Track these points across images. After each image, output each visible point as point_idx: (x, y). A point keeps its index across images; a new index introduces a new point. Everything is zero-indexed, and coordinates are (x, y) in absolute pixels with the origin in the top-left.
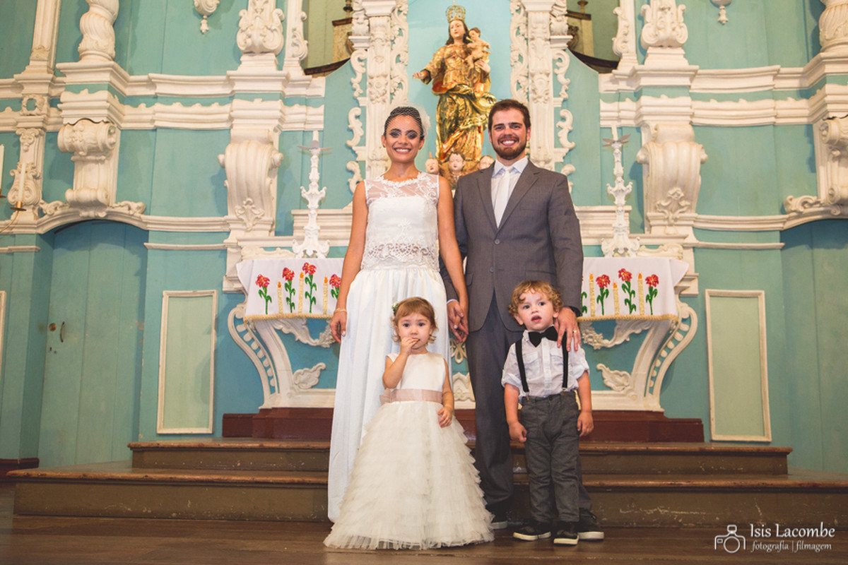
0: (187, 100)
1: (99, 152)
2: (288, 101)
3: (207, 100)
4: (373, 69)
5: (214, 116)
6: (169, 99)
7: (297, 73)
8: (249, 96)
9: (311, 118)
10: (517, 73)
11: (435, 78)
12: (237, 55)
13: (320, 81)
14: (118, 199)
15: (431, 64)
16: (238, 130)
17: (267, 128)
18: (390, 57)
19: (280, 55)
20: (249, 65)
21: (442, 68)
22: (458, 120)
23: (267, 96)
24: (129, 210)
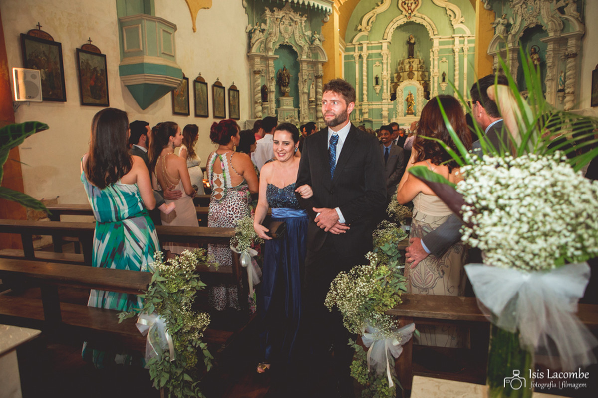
0: (376, 105)
1: (367, 113)
2: (389, 105)
3: (379, 105)
4: (399, 100)
5: (380, 107)
6: (374, 105)
7: (389, 101)
8: (384, 105)
9: (392, 107)
10: (417, 100)
11: (407, 100)
12: (382, 99)
13: (392, 102)
14: (369, 117)
15: (406, 98)
16: (383, 109)
17: (387, 109)
18: (401, 98)
19: (387, 99)
20: (384, 101)
21: (408, 98)
22: (410, 105)
23: (386, 105)
24: (370, 119)
